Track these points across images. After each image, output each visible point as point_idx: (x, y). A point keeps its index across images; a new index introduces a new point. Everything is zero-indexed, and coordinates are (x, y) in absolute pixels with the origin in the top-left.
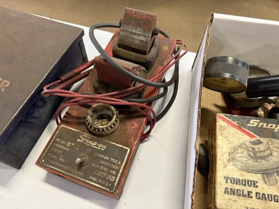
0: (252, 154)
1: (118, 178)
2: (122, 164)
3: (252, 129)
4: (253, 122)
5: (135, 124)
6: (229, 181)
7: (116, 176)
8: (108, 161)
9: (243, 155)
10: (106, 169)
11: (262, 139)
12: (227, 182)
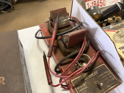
0: (120, 36)
1: (114, 77)
2: (109, 71)
3: (112, 29)
4: (111, 26)
5: (93, 54)
6: (121, 49)
7: (113, 77)
8: (104, 75)
9: (117, 38)
10: (107, 78)
11: (118, 30)
12: (121, 50)
